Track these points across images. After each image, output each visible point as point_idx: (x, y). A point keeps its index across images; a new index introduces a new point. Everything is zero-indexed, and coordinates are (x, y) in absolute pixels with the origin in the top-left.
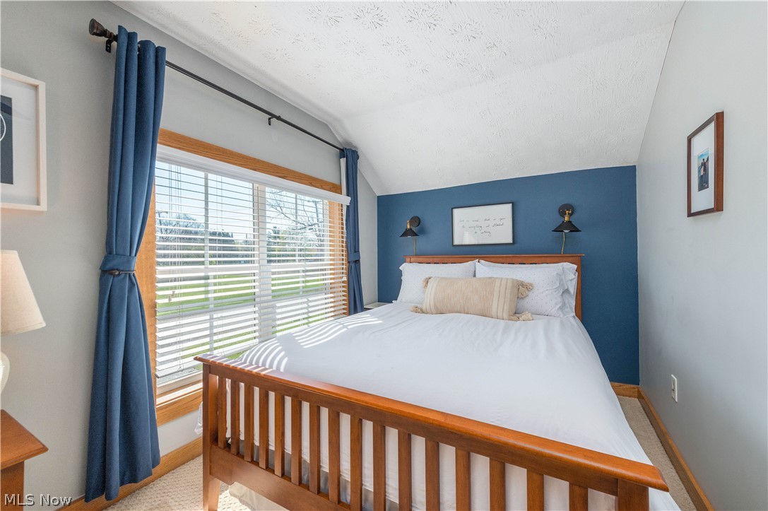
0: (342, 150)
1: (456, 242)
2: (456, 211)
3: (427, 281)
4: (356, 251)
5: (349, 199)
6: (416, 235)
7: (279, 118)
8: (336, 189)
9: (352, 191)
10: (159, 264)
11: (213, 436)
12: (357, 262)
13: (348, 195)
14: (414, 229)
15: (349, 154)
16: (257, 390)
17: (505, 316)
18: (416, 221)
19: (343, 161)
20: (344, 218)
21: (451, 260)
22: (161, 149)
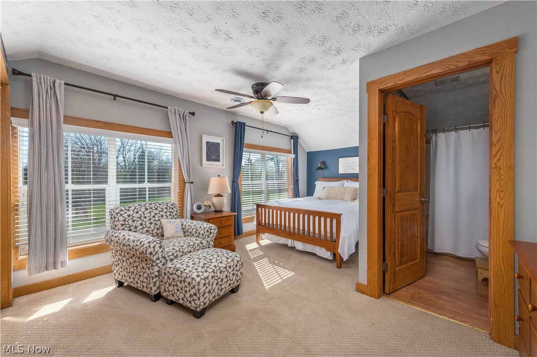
0: (292, 136)
1: (339, 173)
2: (340, 159)
3: (324, 188)
4: (297, 176)
5: (294, 155)
6: (322, 169)
7: (271, 131)
8: (289, 152)
9: (296, 152)
10: (243, 180)
11: (259, 224)
12: (298, 180)
13: (294, 154)
14: (322, 167)
15: (295, 138)
16: (271, 210)
17: (349, 200)
18: (324, 163)
19: (292, 140)
20: (292, 163)
21: (336, 180)
22: (244, 149)
